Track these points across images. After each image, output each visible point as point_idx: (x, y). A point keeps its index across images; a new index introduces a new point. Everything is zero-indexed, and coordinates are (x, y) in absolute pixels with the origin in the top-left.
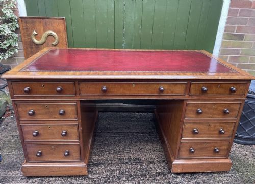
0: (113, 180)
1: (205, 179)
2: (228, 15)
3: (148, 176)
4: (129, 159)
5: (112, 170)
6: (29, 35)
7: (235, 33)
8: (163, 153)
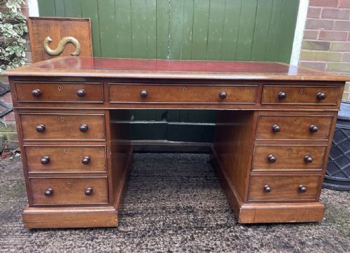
0: (155, 233)
1: (287, 232)
2: (308, 17)
3: (205, 229)
4: (178, 208)
6: (41, 42)
7: (317, 40)
8: (226, 201)
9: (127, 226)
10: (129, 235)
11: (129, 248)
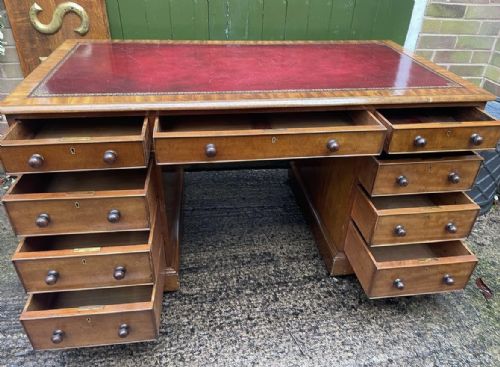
0: (228, 295)
3: (290, 284)
4: (253, 256)
5: (225, 278)
6: (25, 13)
7: (448, 2)
8: (313, 242)
9: (191, 287)
10: (196, 299)
11: (199, 317)
